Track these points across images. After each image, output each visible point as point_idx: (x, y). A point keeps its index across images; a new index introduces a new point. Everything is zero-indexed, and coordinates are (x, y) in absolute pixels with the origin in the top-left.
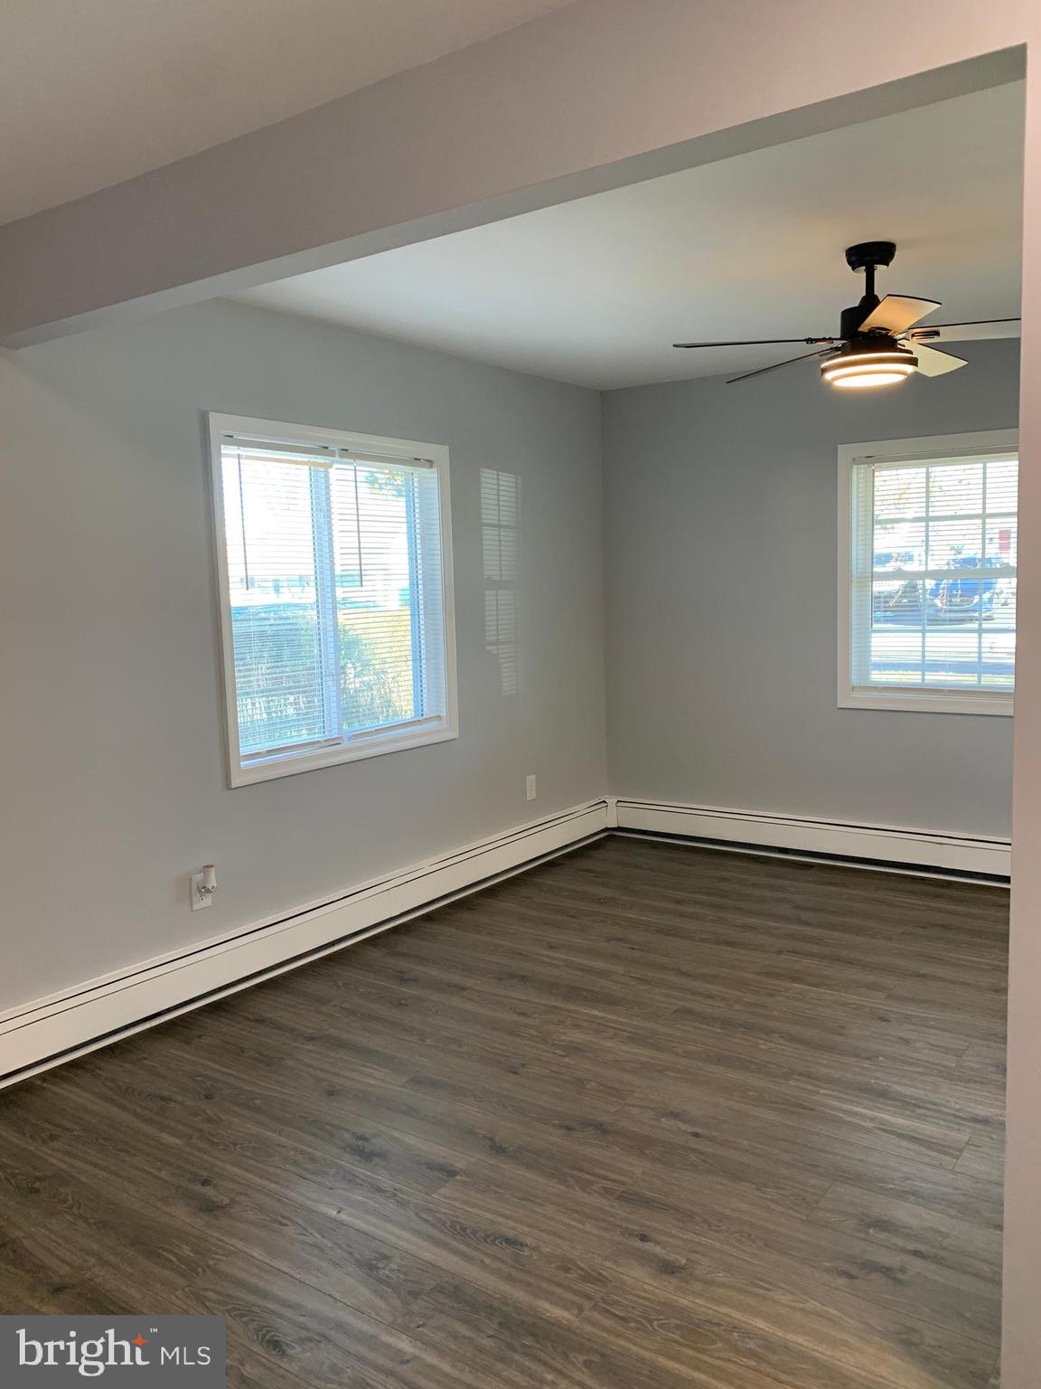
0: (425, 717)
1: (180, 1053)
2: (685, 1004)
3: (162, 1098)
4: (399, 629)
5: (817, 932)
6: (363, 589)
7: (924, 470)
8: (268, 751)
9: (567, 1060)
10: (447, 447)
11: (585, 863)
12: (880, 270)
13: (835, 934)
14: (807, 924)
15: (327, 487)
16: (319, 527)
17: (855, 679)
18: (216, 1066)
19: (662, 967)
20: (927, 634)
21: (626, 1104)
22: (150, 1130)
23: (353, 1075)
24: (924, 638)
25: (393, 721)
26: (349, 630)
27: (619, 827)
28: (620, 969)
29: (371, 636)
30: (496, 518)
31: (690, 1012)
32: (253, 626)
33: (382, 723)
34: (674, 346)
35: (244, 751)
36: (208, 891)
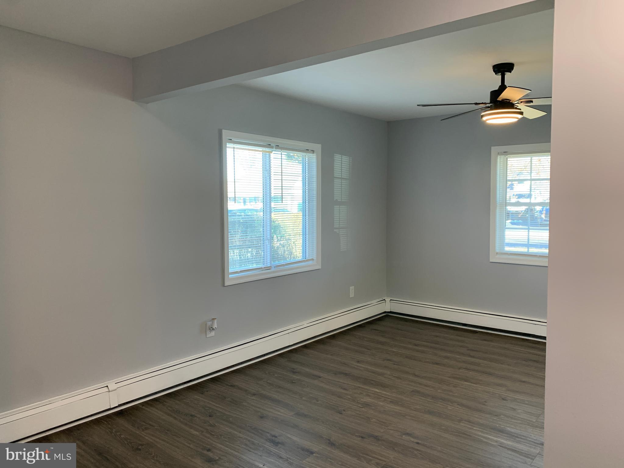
0: (307, 259)
1: (198, 397)
2: (416, 388)
3: (192, 416)
4: (297, 221)
5: (477, 361)
6: (283, 204)
7: (530, 158)
8: (241, 271)
9: (363, 409)
10: (321, 145)
11: (375, 327)
12: (507, 75)
13: (485, 362)
14: (473, 357)
15: (270, 161)
16: (266, 178)
17: (498, 250)
18: (214, 404)
19: (407, 373)
20: (530, 231)
21: (388, 429)
22: (187, 428)
23: (271, 410)
24: (529, 232)
25: (293, 260)
26: (276, 221)
27: (391, 312)
28: (389, 373)
29: (285, 224)
30: (340, 175)
31: (418, 392)
32: (236, 218)
33: (288, 261)
34: (418, 105)
35: (231, 270)
36: (213, 329)
